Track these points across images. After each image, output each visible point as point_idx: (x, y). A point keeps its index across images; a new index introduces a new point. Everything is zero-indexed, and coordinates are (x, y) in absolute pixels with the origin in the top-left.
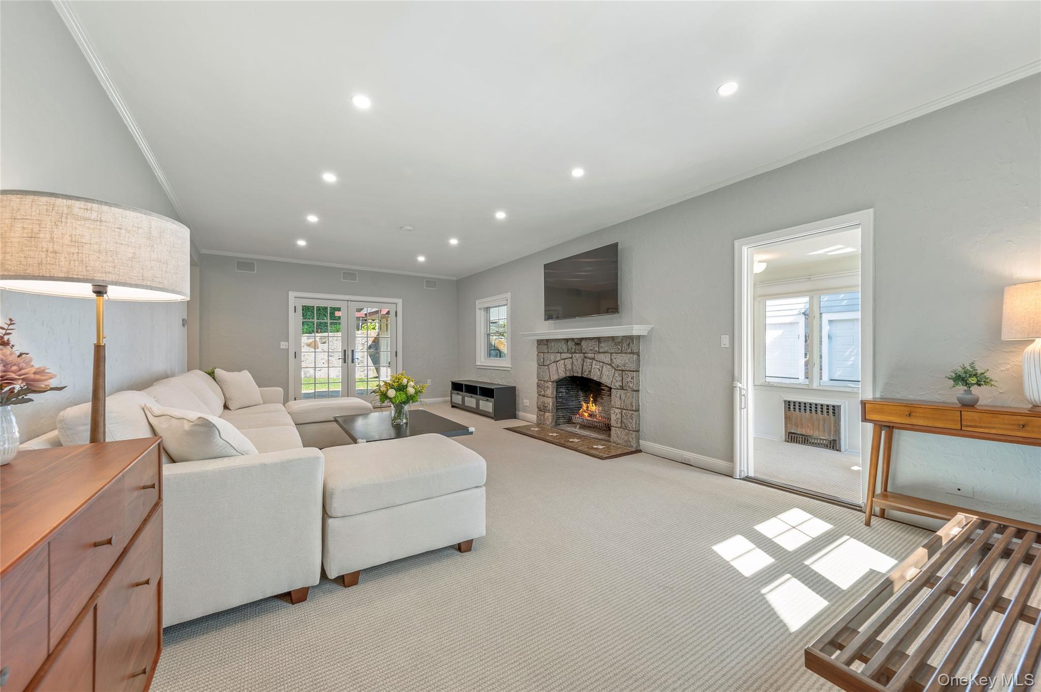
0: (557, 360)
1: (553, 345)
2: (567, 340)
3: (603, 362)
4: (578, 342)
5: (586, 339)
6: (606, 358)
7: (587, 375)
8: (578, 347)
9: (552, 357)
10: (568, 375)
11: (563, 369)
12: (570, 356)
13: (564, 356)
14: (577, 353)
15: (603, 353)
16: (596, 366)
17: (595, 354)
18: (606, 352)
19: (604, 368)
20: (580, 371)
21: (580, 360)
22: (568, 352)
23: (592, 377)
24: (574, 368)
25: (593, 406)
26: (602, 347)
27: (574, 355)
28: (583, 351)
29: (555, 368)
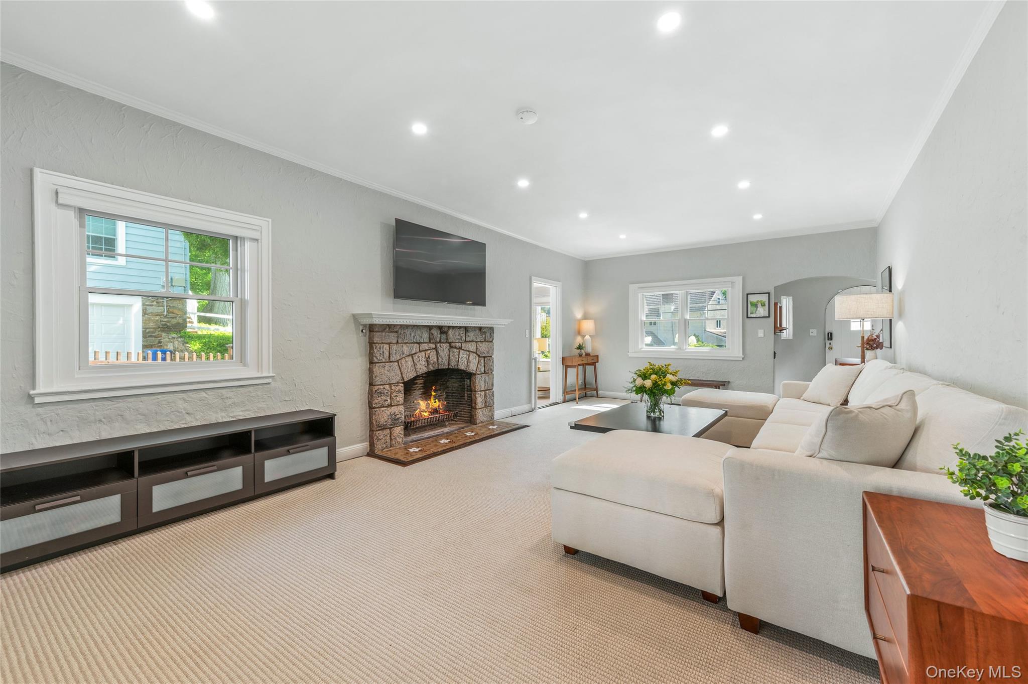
0: (413, 352)
1: (408, 333)
2: (430, 328)
3: (468, 351)
4: (442, 330)
5: (453, 327)
6: (472, 347)
7: (454, 365)
8: (444, 336)
9: (406, 349)
10: (431, 368)
11: (424, 363)
12: (433, 346)
13: (425, 346)
14: (442, 343)
15: (470, 341)
16: (463, 355)
17: (461, 343)
18: (473, 341)
19: (471, 356)
20: (446, 363)
21: (446, 350)
22: (430, 342)
23: (459, 367)
24: (440, 360)
25: (435, 402)
26: (469, 336)
27: (438, 345)
28: (450, 340)
29: (410, 363)
